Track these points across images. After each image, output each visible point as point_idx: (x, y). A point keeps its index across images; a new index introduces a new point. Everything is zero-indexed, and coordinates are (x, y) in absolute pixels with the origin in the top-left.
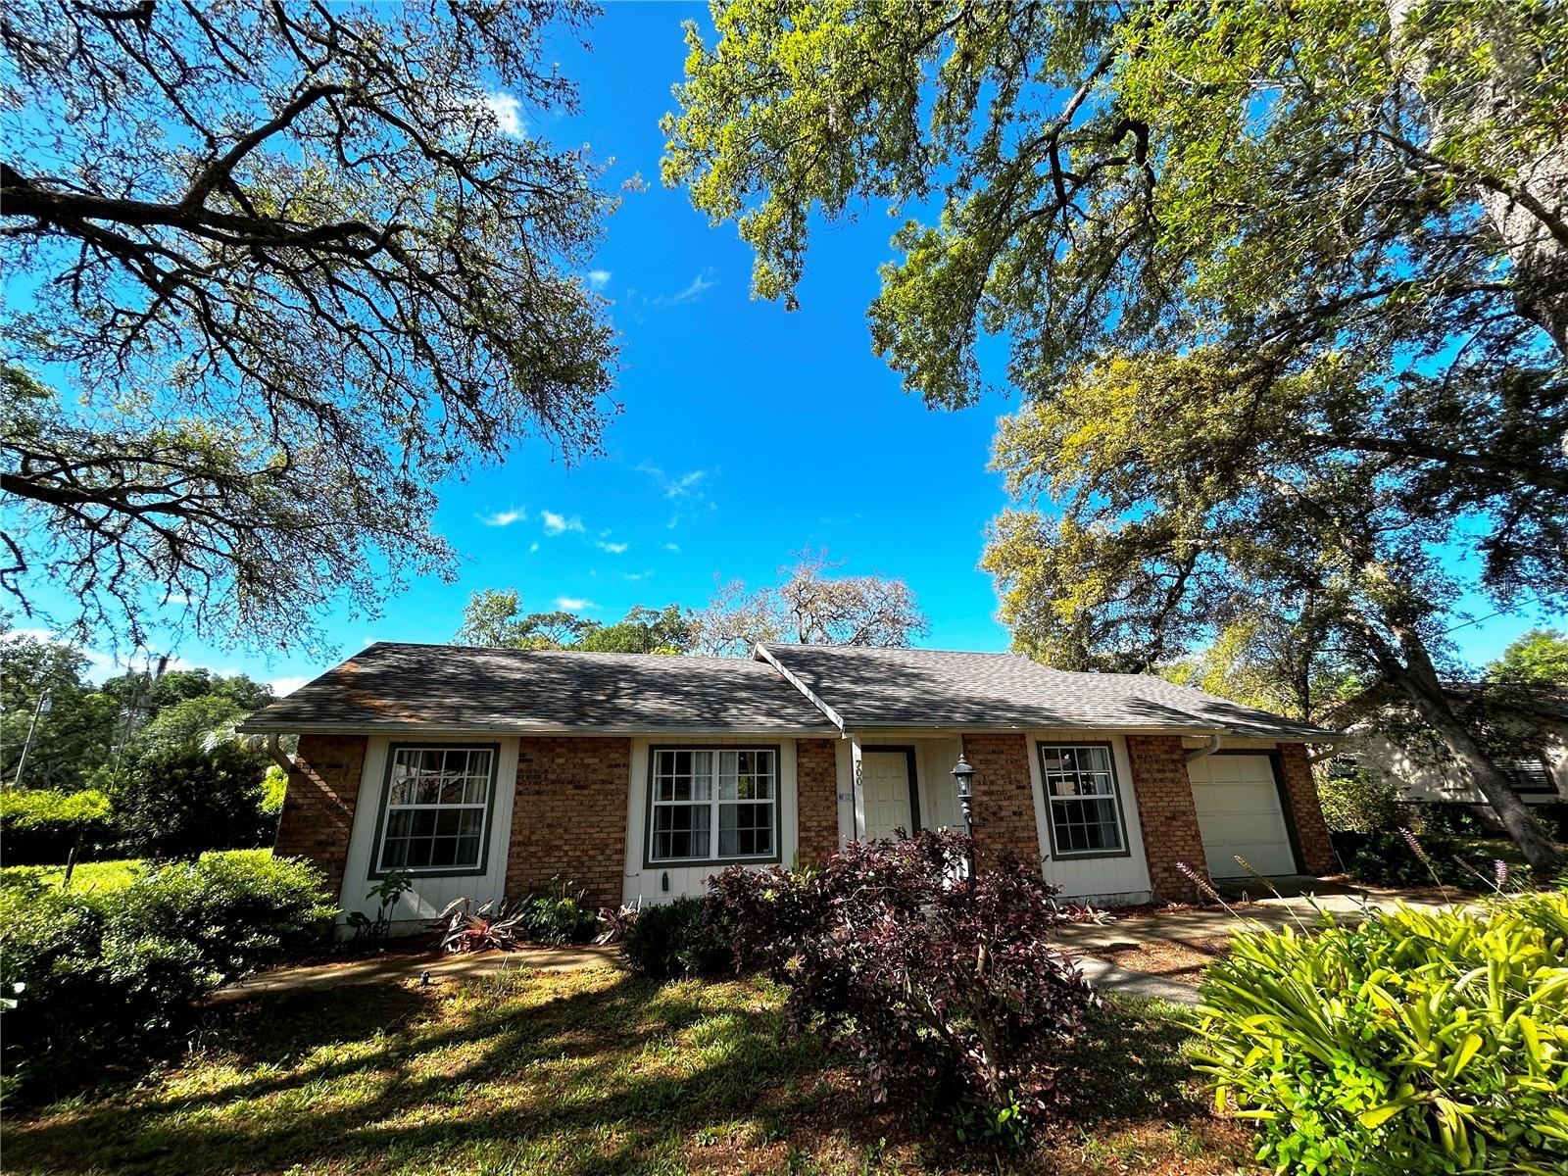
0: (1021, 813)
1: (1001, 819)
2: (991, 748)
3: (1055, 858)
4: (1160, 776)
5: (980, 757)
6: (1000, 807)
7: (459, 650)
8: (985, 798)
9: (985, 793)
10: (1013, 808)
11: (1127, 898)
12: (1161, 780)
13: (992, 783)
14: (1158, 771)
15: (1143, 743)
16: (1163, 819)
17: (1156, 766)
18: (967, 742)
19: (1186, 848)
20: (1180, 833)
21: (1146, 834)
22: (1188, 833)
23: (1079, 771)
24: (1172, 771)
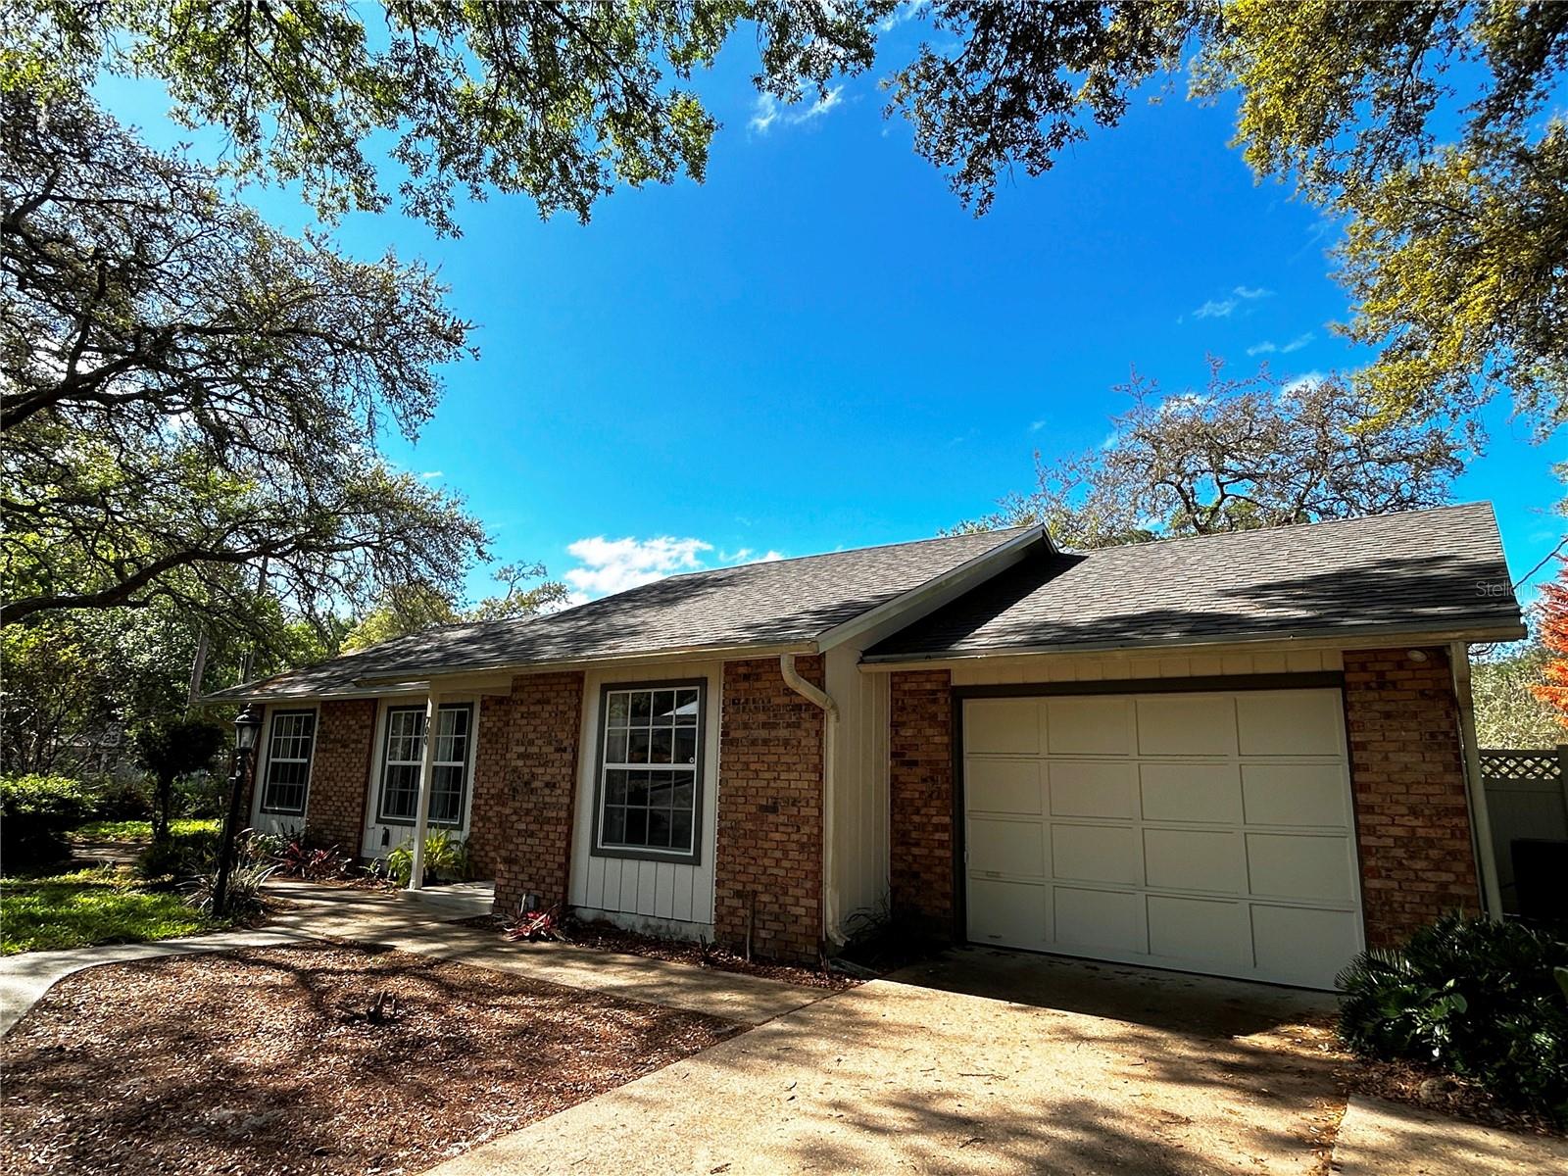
2: (538, 696)
3: (595, 852)
4: (763, 734)
5: (524, 709)
6: (533, 775)
8: (520, 763)
9: (520, 756)
10: (547, 778)
11: (687, 929)
12: (766, 742)
13: (531, 743)
14: (765, 725)
15: (746, 677)
16: (753, 809)
17: (762, 717)
18: (514, 689)
19: (786, 864)
20: (777, 836)
21: (720, 832)
22: (795, 837)
23: (651, 727)
24: (789, 725)
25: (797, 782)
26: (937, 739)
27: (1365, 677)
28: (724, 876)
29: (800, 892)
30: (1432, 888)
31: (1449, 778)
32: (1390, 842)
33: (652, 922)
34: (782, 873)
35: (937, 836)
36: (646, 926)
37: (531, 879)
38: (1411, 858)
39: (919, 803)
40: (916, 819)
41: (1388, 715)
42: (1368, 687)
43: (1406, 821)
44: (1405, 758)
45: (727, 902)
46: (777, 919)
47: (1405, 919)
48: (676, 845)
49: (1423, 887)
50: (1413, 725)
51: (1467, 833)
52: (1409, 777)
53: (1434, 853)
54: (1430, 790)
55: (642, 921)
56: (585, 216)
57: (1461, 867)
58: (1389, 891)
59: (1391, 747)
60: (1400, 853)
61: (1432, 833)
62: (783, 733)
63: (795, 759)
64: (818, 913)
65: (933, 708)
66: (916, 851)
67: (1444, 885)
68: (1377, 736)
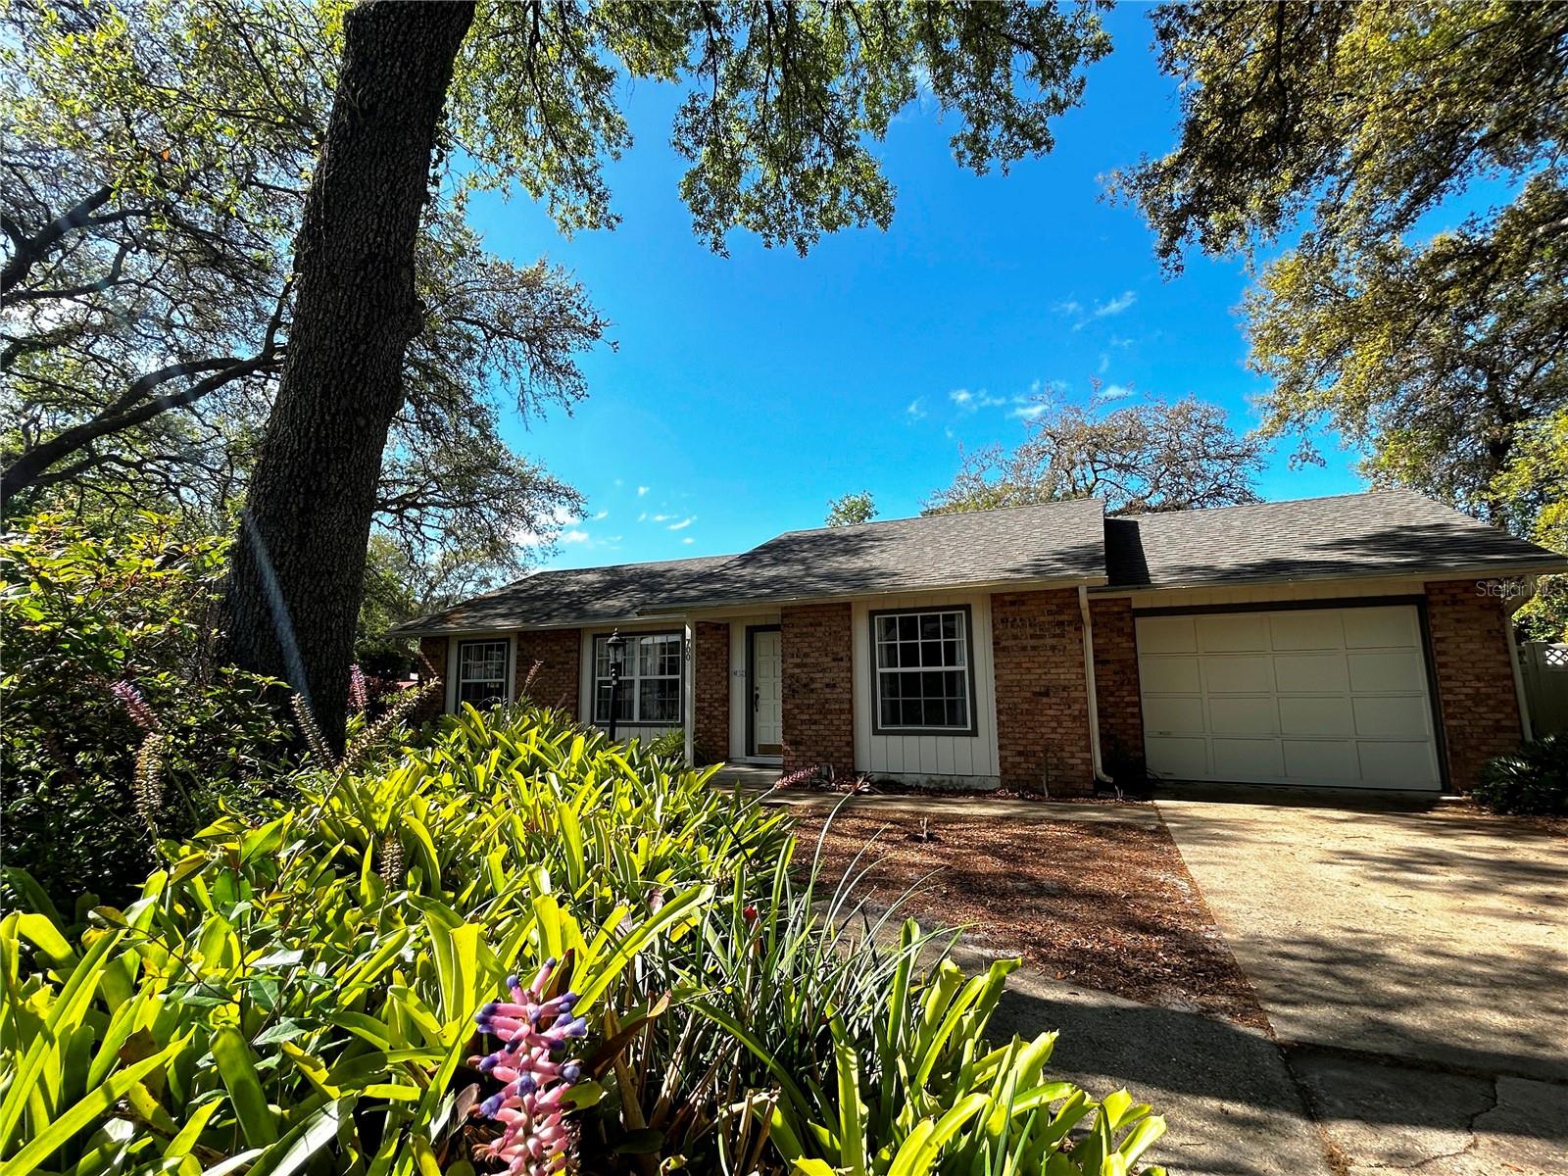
0: (834, 686)
1: (812, 691)
2: (810, 620)
3: (876, 732)
4: (1032, 642)
5: (796, 630)
7: (579, 572)
8: (797, 671)
9: (797, 666)
10: (827, 681)
12: (1034, 648)
13: (806, 655)
14: (1032, 637)
15: (1013, 603)
16: (1028, 695)
17: (1029, 631)
18: (784, 616)
19: (1060, 730)
20: (1051, 712)
21: (999, 712)
22: (1067, 712)
23: (920, 641)
24: (1054, 636)
25: (1065, 675)
26: (1125, 645)
27: (1442, 597)
28: (1005, 741)
29: (1074, 749)
30: (1490, 723)
31: (1502, 658)
32: (1462, 697)
33: (934, 778)
34: (1058, 736)
35: (1129, 710)
36: (930, 781)
37: (819, 755)
38: (1476, 706)
39: (1113, 689)
40: (1111, 699)
41: (1458, 621)
42: (1445, 603)
43: (1473, 684)
44: (1471, 646)
45: (1010, 759)
46: (1057, 768)
47: (1473, 742)
48: (952, 722)
49: (1484, 722)
50: (1476, 626)
51: (1513, 690)
52: (1473, 658)
53: (1491, 702)
54: (1487, 665)
55: (926, 778)
56: (803, 251)
57: (1509, 710)
58: (1462, 727)
59: (1461, 640)
60: (1469, 703)
61: (1490, 690)
62: (1049, 641)
63: (1063, 659)
64: (1089, 762)
65: (1121, 624)
66: (1112, 721)
67: (1498, 721)
68: (1452, 634)
